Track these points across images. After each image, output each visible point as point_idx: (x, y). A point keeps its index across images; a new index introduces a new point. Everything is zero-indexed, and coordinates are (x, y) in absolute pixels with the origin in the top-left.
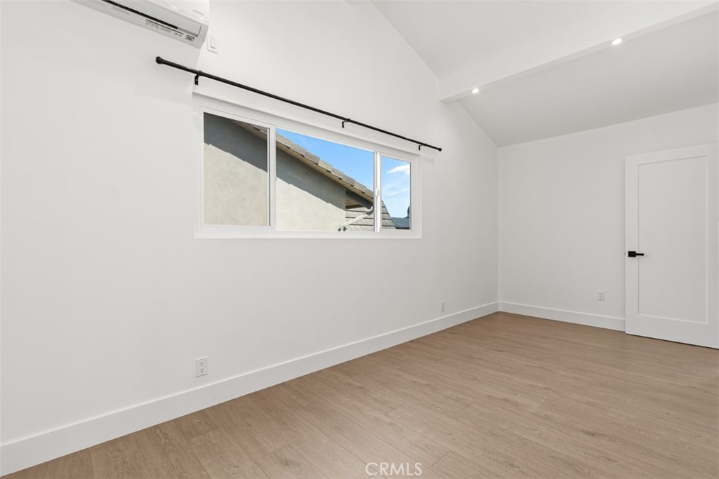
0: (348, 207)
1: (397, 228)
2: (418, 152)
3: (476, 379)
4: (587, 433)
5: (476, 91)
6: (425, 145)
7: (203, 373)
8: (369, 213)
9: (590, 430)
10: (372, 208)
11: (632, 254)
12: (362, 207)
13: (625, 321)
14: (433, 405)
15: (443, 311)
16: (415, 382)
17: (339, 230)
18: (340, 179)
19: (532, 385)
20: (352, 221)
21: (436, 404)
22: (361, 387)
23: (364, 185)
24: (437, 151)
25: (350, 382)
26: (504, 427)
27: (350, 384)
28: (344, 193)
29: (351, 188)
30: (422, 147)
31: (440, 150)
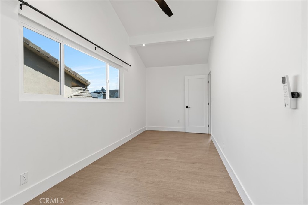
0: (73, 86)
1: (94, 98)
2: (123, 66)
3: (153, 155)
4: (192, 163)
5: (144, 45)
6: (126, 63)
7: (25, 182)
8: (84, 90)
9: (192, 162)
10: (85, 88)
11: (187, 107)
12: (80, 87)
13: (185, 129)
14: (145, 167)
15: (131, 131)
16: (133, 161)
17: (69, 97)
18: (70, 72)
19: (171, 153)
20: (75, 94)
21: (146, 167)
22: (112, 169)
23: (82, 76)
24: (129, 66)
25: (105, 168)
26: (171, 168)
27: (106, 169)
28: (71, 79)
29: (75, 77)
30: (124, 64)
31: (130, 66)
